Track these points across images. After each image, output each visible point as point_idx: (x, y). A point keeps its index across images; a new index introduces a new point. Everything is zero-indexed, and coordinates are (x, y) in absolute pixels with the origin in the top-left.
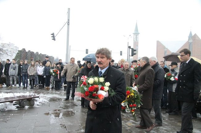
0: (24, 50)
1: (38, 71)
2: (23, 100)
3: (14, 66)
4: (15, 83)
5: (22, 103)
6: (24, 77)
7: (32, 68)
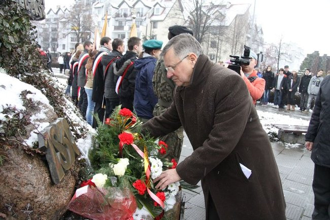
0: (317, 53)
3: (318, 80)
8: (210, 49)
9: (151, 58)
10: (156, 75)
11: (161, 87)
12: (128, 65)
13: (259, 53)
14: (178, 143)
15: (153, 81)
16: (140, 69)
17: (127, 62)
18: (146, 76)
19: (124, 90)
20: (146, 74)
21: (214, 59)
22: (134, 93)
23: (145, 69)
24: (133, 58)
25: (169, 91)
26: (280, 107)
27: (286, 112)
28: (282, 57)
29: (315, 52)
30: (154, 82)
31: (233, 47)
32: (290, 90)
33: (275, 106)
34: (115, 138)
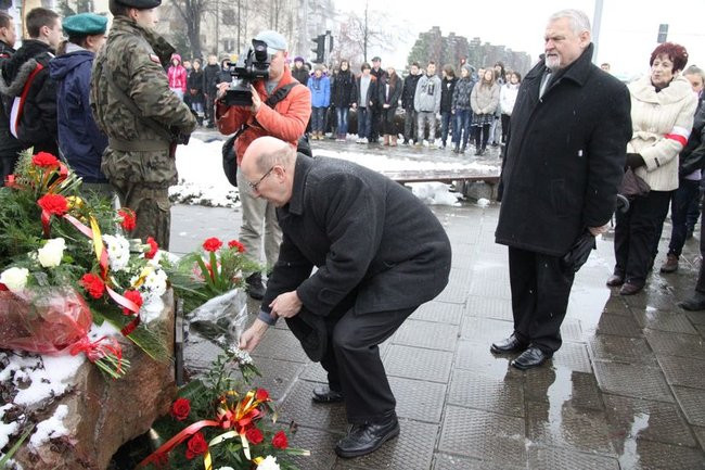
0: (437, 29)
1: (501, 102)
2: (473, 180)
3: (431, 83)
4: (432, 133)
5: (470, 189)
6: (459, 119)
7: (486, 90)
8: (222, 28)
9: (84, 54)
10: (95, 88)
11: (109, 112)
12: (32, 71)
13: (324, 33)
14: (161, 219)
15: (90, 102)
16: (62, 78)
17: (28, 63)
18: (80, 93)
19: (31, 126)
20: (77, 88)
21: (232, 49)
22: (56, 132)
23: (75, 78)
24: (41, 55)
25: (127, 118)
26: (370, 141)
27: (382, 149)
28: (371, 39)
29: (434, 27)
30: (94, 105)
31: (271, 21)
32: (386, 106)
33: (360, 140)
34: (31, 212)
